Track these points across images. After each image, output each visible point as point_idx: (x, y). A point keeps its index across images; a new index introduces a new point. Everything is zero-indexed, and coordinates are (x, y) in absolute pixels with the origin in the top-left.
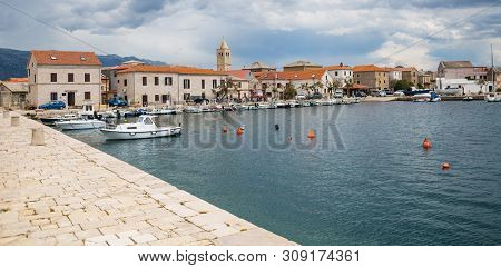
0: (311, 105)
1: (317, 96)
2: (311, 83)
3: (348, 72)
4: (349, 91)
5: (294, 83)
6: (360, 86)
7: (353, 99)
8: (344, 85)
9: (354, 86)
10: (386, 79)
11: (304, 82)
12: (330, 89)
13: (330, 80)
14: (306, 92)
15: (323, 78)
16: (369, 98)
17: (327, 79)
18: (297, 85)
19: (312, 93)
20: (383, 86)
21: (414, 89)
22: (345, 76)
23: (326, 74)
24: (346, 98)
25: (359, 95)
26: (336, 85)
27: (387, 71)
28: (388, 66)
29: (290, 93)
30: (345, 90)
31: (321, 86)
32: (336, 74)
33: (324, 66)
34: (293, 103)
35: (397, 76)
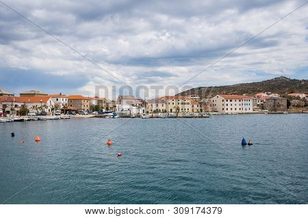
0: (39, 119)
1: (44, 114)
2: (39, 105)
3: (64, 99)
4: (65, 111)
5: (27, 104)
6: (72, 108)
7: (67, 116)
8: (62, 107)
9: (68, 108)
10: (88, 104)
11: (35, 104)
12: (53, 109)
13: (53, 104)
14: (35, 111)
15: (48, 102)
16: (78, 115)
17: (51, 103)
18: (29, 106)
19: (40, 111)
20: (86, 108)
21: (104, 110)
22: (63, 102)
23: (50, 99)
24: (62, 116)
25: (71, 113)
26: (57, 107)
27: (89, 99)
28: (90, 96)
29: (24, 112)
30: (62, 110)
31: (47, 107)
32: (57, 100)
33: (49, 94)
34: (25, 118)
35: (94, 103)
